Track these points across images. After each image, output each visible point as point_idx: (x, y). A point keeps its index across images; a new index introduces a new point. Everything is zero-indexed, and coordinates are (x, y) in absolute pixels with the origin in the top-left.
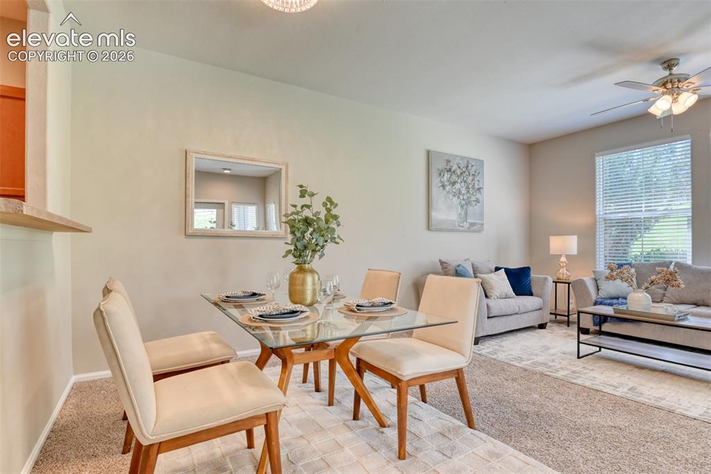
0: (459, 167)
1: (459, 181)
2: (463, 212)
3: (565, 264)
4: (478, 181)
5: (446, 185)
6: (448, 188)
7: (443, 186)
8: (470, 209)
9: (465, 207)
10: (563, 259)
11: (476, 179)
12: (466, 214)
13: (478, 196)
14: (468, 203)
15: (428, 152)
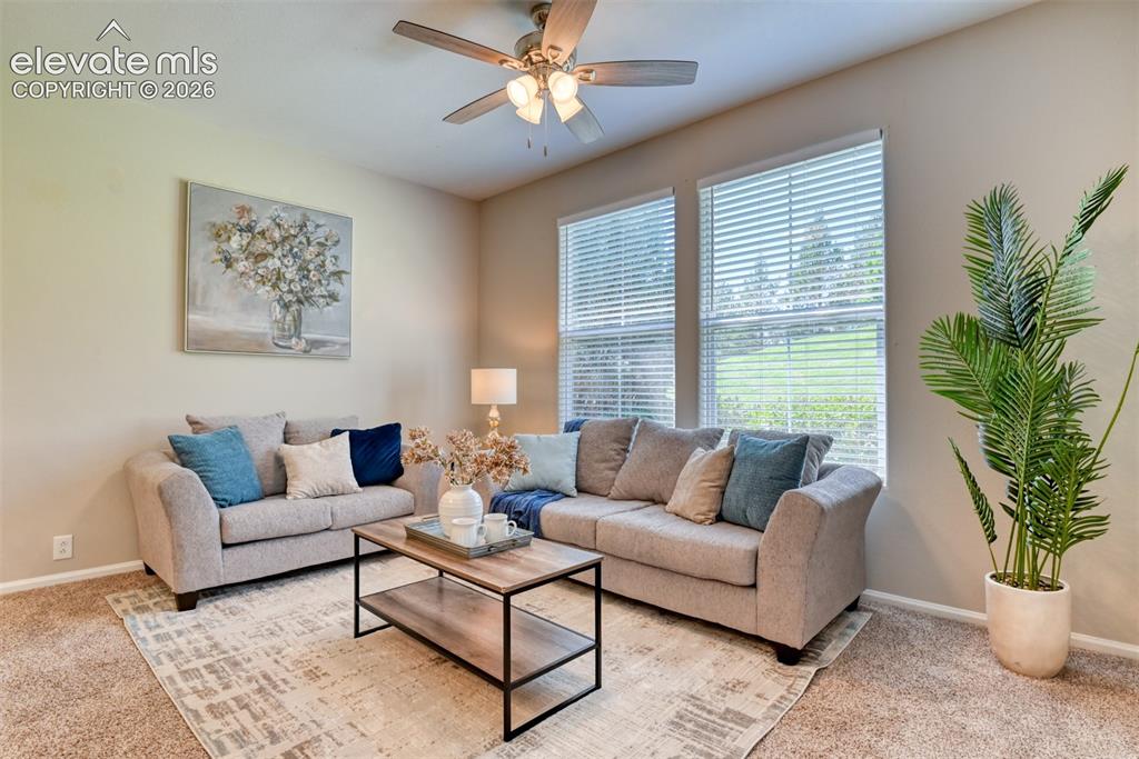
0: (279, 225)
1: (279, 252)
2: (289, 318)
3: (497, 423)
4: (336, 258)
5: (237, 260)
6: (241, 266)
7: (229, 262)
8: (309, 312)
9: (294, 308)
10: (494, 413)
11: (328, 254)
12: (298, 320)
13: (334, 286)
14: (304, 299)
15: (184, 187)
